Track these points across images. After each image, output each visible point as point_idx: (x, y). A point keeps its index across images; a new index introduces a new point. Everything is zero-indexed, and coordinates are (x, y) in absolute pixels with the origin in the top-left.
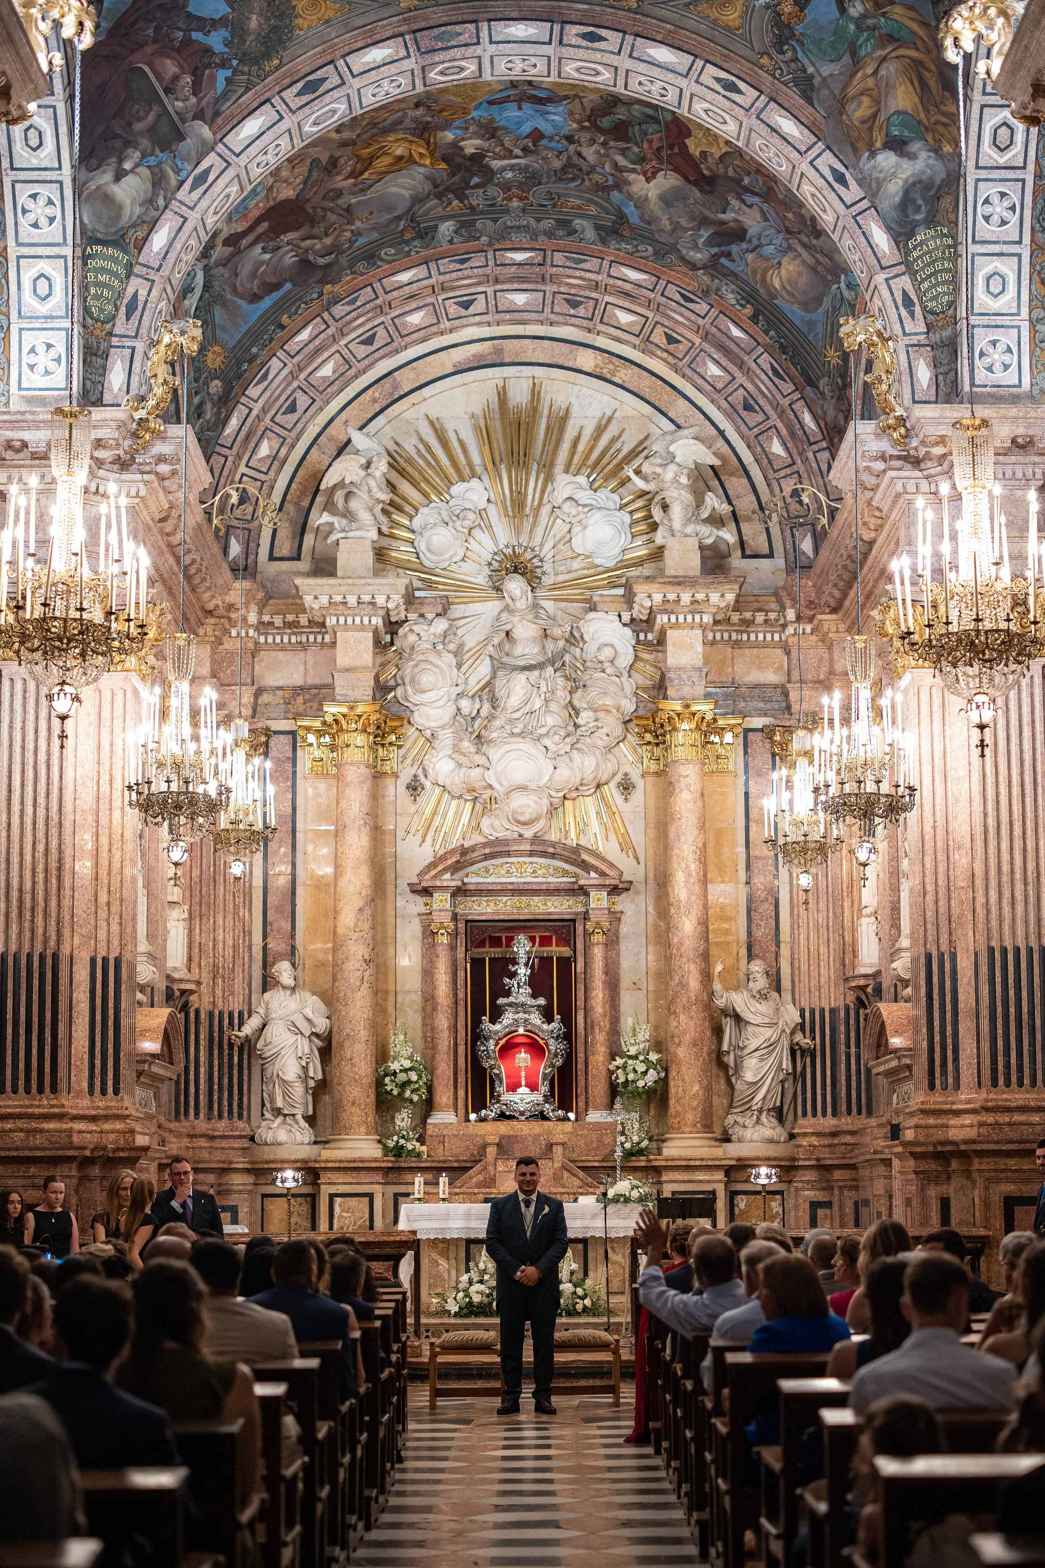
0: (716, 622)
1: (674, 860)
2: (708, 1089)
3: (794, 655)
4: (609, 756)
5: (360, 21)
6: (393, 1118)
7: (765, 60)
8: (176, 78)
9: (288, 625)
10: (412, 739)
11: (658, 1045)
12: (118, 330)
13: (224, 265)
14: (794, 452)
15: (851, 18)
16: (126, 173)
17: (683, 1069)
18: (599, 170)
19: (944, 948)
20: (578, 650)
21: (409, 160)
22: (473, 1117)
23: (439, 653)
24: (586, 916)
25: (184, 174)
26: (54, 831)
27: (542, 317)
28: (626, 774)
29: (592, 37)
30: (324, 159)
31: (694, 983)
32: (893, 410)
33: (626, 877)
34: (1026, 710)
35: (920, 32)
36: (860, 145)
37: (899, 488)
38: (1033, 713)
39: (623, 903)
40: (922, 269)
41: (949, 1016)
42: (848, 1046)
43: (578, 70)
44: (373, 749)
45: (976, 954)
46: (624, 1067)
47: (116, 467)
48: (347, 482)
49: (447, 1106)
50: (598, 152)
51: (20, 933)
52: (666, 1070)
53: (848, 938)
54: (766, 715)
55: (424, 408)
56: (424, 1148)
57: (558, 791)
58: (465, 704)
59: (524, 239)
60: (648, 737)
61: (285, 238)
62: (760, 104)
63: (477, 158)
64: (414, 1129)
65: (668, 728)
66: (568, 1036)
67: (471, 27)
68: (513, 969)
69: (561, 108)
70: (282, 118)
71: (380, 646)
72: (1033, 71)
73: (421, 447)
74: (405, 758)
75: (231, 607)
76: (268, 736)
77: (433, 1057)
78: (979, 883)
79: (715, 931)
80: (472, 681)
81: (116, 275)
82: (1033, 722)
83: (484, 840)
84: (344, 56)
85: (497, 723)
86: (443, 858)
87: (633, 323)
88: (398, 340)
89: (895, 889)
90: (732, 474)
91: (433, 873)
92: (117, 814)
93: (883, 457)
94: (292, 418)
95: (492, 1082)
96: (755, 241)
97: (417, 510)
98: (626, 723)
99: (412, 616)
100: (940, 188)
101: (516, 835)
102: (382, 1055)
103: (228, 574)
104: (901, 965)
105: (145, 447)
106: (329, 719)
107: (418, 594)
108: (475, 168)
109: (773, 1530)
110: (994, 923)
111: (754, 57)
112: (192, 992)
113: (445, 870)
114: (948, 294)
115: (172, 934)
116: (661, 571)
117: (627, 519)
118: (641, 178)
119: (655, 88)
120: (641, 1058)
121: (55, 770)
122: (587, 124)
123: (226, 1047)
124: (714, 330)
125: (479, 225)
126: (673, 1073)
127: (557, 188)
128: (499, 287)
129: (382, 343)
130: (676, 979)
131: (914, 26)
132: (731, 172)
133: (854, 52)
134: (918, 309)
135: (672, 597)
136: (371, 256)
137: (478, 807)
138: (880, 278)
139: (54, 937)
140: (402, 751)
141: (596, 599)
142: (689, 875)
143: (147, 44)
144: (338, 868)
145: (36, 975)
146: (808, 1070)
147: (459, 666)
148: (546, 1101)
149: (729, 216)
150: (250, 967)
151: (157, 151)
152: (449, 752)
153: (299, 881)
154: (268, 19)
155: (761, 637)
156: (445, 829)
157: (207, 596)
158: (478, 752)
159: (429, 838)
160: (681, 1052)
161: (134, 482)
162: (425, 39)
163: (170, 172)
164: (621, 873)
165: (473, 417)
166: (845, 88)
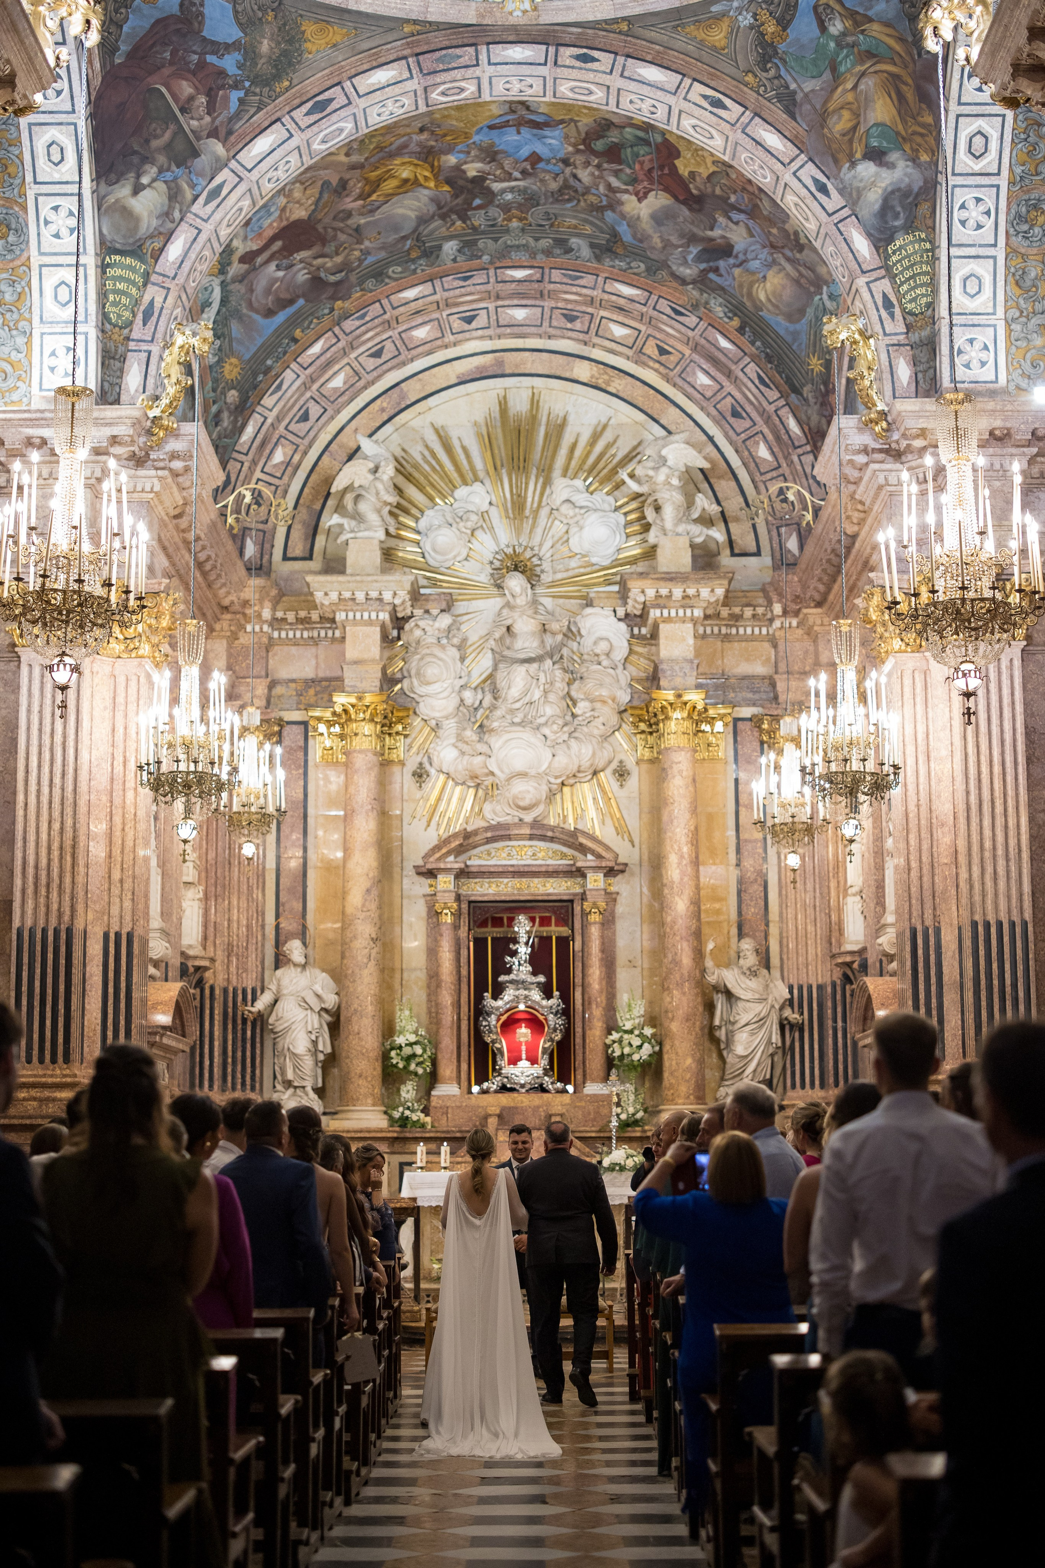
0: (707, 617)
1: (668, 842)
2: (701, 1062)
3: (781, 647)
4: (605, 745)
5: (366, 45)
6: (399, 1090)
7: (750, 78)
8: (191, 98)
9: (300, 621)
10: (417, 729)
11: (653, 1020)
12: (134, 335)
13: (240, 282)
14: (780, 456)
15: (832, 37)
16: (144, 187)
17: (677, 1043)
18: (593, 191)
19: (929, 922)
20: (575, 644)
21: (414, 183)
22: (475, 1089)
23: (443, 647)
24: (583, 897)
25: (199, 188)
26: (69, 811)
27: (541, 330)
28: (621, 762)
29: (585, 59)
30: (334, 181)
31: (687, 960)
32: (875, 405)
33: (621, 860)
34: (1006, 691)
35: (897, 47)
36: (840, 156)
37: (881, 480)
38: (1013, 694)
39: (618, 884)
40: (902, 272)
41: (933, 988)
42: (835, 1020)
43: (572, 90)
44: (381, 736)
45: (960, 928)
46: (620, 1041)
47: (132, 463)
48: (356, 485)
49: (450, 1079)
50: (592, 174)
51: (35, 909)
52: (660, 1044)
53: (834, 917)
54: (754, 705)
55: (429, 417)
56: (428, 1119)
57: (556, 777)
58: (468, 695)
59: (522, 257)
60: (643, 726)
61: (298, 256)
62: (745, 119)
63: (479, 181)
64: (419, 1101)
65: (661, 717)
66: (567, 1012)
67: (471, 50)
68: (513, 948)
69: (557, 133)
70: (291, 136)
71: (387, 641)
72: (1013, 50)
73: (427, 453)
74: (410, 746)
75: (246, 603)
76: (281, 726)
77: (437, 1032)
78: (962, 859)
79: (707, 911)
80: (475, 674)
81: (134, 283)
82: (1013, 703)
83: (485, 824)
84: (350, 78)
85: (498, 713)
86: (447, 841)
87: (627, 336)
88: (405, 353)
89: (880, 868)
90: (720, 477)
91: (437, 855)
92: (130, 795)
93: (865, 451)
94: (304, 427)
95: (494, 1056)
96: (741, 257)
97: (422, 512)
98: (621, 713)
99: (418, 612)
100: (917, 195)
101: (516, 820)
102: (388, 1030)
103: (243, 572)
104: (887, 941)
105: (160, 444)
106: (338, 709)
107: (422, 591)
108: (477, 190)
109: (767, 1522)
110: (977, 898)
111: (739, 74)
112: (206, 969)
113: (449, 853)
114: (926, 296)
115: (188, 913)
116: (654, 569)
117: (622, 520)
118: (634, 198)
119: (646, 106)
120: (637, 1032)
121: (71, 752)
122: (582, 147)
123: (239, 1022)
124: (703, 342)
125: (481, 244)
126: (667, 1047)
127: (554, 208)
128: (500, 303)
129: (390, 356)
130: (670, 956)
131: (892, 42)
132: (718, 191)
133: (834, 68)
134: (897, 311)
135: (664, 592)
136: (379, 274)
137: (481, 793)
138: (861, 282)
139: (68, 912)
140: (408, 740)
141: (592, 595)
142: (682, 857)
143: (163, 66)
144: (347, 852)
145: (50, 949)
146: (797, 1045)
147: (462, 659)
148: (545, 1074)
149: (716, 233)
150: (263, 945)
151: (174, 167)
152: (453, 740)
153: (310, 864)
154: (278, 43)
155: (749, 631)
156: (449, 814)
157: (222, 592)
158: (480, 740)
159: (434, 823)
160: (675, 1027)
161: (149, 478)
162: (427, 61)
163: (185, 186)
164: (617, 856)
165: (476, 424)
166: (826, 102)
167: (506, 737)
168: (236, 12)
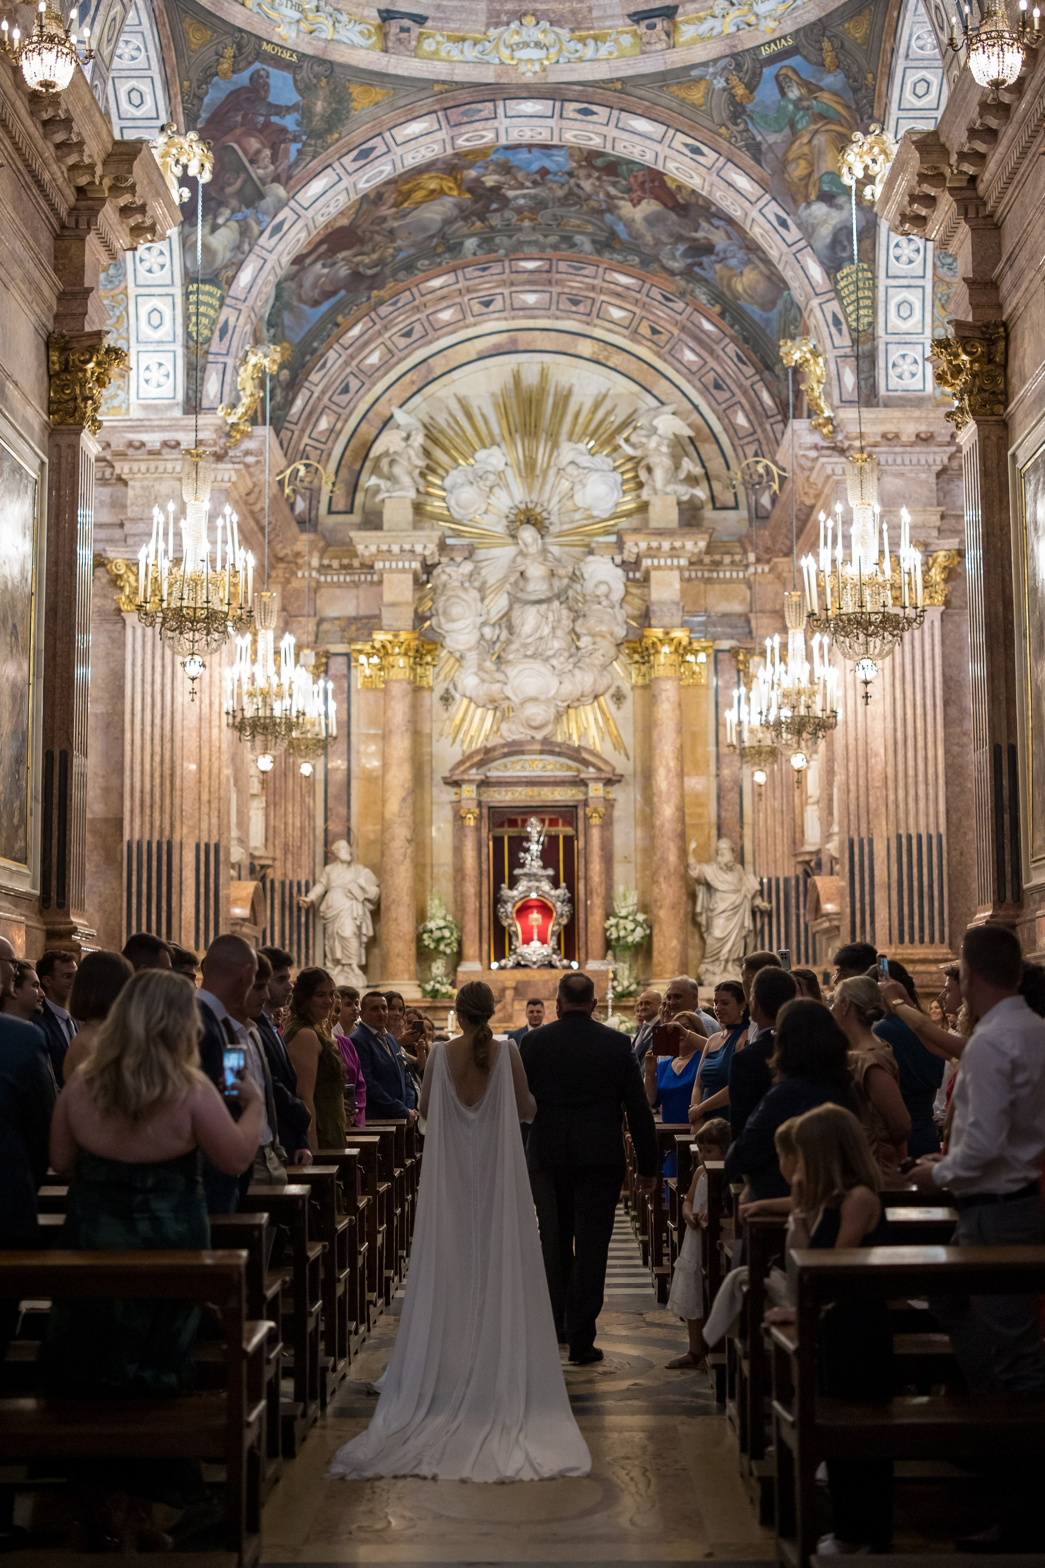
0: (691, 563)
1: (657, 758)
2: (685, 944)
3: (755, 589)
4: (605, 672)
5: (402, 102)
6: (430, 967)
7: (723, 130)
8: (258, 152)
9: (343, 567)
10: (444, 660)
11: (644, 907)
12: (213, 349)
13: (292, 280)
14: (756, 423)
15: (791, 101)
16: (220, 226)
17: (664, 927)
18: (594, 197)
19: (864, 834)
20: (579, 587)
21: (441, 192)
22: (494, 965)
23: (466, 590)
24: (586, 803)
25: (264, 224)
26: (168, 746)
27: (549, 313)
28: (618, 688)
29: (586, 112)
30: (373, 195)
31: (673, 857)
32: (823, 412)
33: (618, 771)
34: (928, 647)
35: (844, 113)
36: (799, 197)
37: (829, 471)
38: (933, 649)
39: (616, 792)
40: (848, 296)
41: (867, 888)
42: (798, 908)
43: (575, 136)
44: (414, 667)
45: (888, 839)
46: (617, 926)
47: (213, 459)
48: (391, 451)
49: (473, 957)
50: (594, 184)
51: (142, 825)
52: (651, 927)
53: (798, 822)
54: (732, 638)
55: (453, 389)
57: (563, 701)
58: (487, 631)
59: (533, 251)
60: (636, 657)
61: (340, 256)
62: (719, 164)
63: (496, 190)
64: (447, 975)
65: (652, 651)
66: (572, 901)
67: (490, 105)
68: (525, 844)
69: (563, 152)
70: (341, 179)
71: (419, 584)
73: (451, 420)
74: (438, 675)
75: (298, 554)
76: (328, 657)
77: (463, 917)
78: (891, 784)
79: (690, 815)
80: (493, 612)
81: (211, 306)
82: (933, 657)
83: (502, 741)
84: (390, 129)
85: (513, 647)
86: (470, 756)
87: (624, 318)
88: (431, 333)
89: (830, 785)
90: (704, 441)
91: (462, 768)
92: (215, 731)
93: (816, 447)
94: (345, 398)
95: (510, 937)
96: (722, 255)
97: (447, 472)
98: (618, 645)
99: (444, 560)
100: (861, 232)
101: (529, 738)
102: (421, 916)
103: (295, 528)
104: (833, 847)
105: (237, 444)
106: (378, 645)
107: (449, 541)
108: (494, 197)
110: (902, 815)
111: (714, 127)
112: (269, 866)
113: (471, 767)
114: (868, 316)
115: (253, 820)
116: (646, 522)
117: (619, 478)
118: (629, 204)
119: (636, 150)
120: (630, 918)
121: (168, 697)
122: (584, 164)
124: (689, 324)
125: (497, 240)
126: (656, 931)
127: (560, 211)
128: (514, 289)
129: (418, 335)
130: (659, 854)
131: (839, 108)
132: (701, 202)
133: (792, 125)
134: (844, 328)
135: (654, 544)
136: (409, 267)
137: (498, 714)
138: (815, 303)
139: (168, 828)
140: (437, 669)
141: (593, 545)
142: (669, 770)
143: (236, 128)
144: (385, 766)
145: (155, 858)
146: (766, 929)
147: (482, 599)
148: (554, 953)
149: (700, 235)
150: (314, 845)
151: (244, 208)
152: (475, 670)
153: (353, 775)
154: (330, 104)
155: (728, 575)
156: (472, 732)
157: (279, 547)
158: (498, 670)
159: (458, 740)
160: (663, 914)
161: (227, 472)
162: (454, 115)
163: (253, 224)
164: (614, 769)
165: (493, 395)
166: (786, 153)
167: (520, 667)
168: (295, 81)
